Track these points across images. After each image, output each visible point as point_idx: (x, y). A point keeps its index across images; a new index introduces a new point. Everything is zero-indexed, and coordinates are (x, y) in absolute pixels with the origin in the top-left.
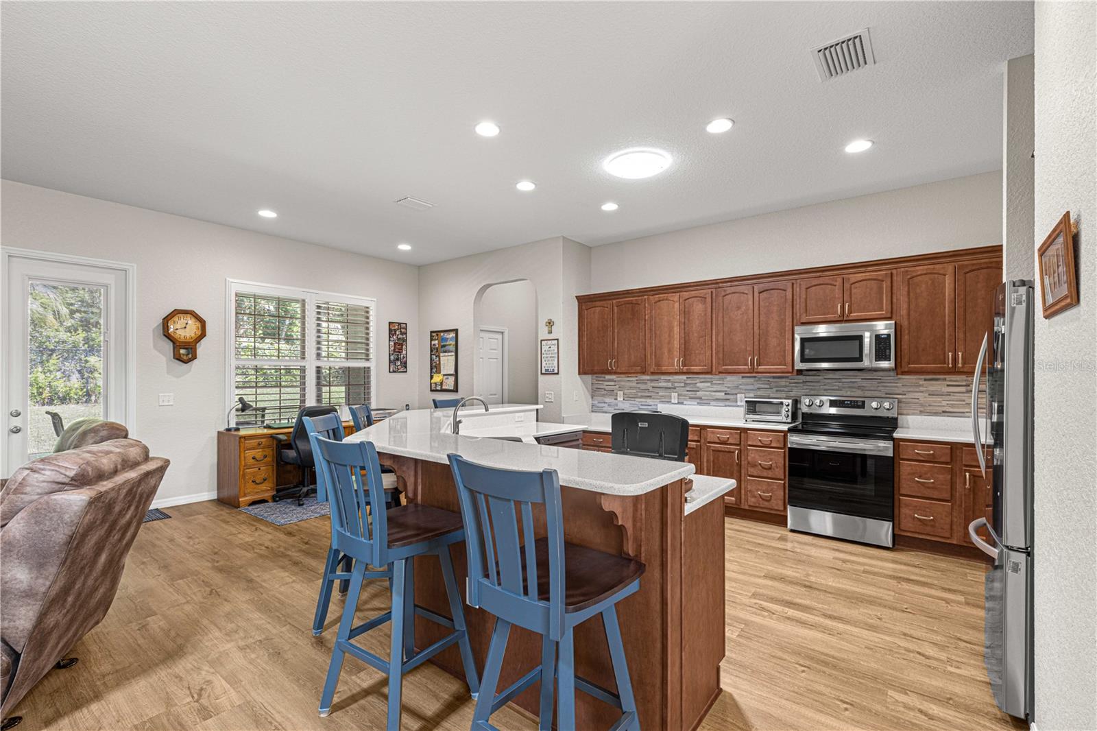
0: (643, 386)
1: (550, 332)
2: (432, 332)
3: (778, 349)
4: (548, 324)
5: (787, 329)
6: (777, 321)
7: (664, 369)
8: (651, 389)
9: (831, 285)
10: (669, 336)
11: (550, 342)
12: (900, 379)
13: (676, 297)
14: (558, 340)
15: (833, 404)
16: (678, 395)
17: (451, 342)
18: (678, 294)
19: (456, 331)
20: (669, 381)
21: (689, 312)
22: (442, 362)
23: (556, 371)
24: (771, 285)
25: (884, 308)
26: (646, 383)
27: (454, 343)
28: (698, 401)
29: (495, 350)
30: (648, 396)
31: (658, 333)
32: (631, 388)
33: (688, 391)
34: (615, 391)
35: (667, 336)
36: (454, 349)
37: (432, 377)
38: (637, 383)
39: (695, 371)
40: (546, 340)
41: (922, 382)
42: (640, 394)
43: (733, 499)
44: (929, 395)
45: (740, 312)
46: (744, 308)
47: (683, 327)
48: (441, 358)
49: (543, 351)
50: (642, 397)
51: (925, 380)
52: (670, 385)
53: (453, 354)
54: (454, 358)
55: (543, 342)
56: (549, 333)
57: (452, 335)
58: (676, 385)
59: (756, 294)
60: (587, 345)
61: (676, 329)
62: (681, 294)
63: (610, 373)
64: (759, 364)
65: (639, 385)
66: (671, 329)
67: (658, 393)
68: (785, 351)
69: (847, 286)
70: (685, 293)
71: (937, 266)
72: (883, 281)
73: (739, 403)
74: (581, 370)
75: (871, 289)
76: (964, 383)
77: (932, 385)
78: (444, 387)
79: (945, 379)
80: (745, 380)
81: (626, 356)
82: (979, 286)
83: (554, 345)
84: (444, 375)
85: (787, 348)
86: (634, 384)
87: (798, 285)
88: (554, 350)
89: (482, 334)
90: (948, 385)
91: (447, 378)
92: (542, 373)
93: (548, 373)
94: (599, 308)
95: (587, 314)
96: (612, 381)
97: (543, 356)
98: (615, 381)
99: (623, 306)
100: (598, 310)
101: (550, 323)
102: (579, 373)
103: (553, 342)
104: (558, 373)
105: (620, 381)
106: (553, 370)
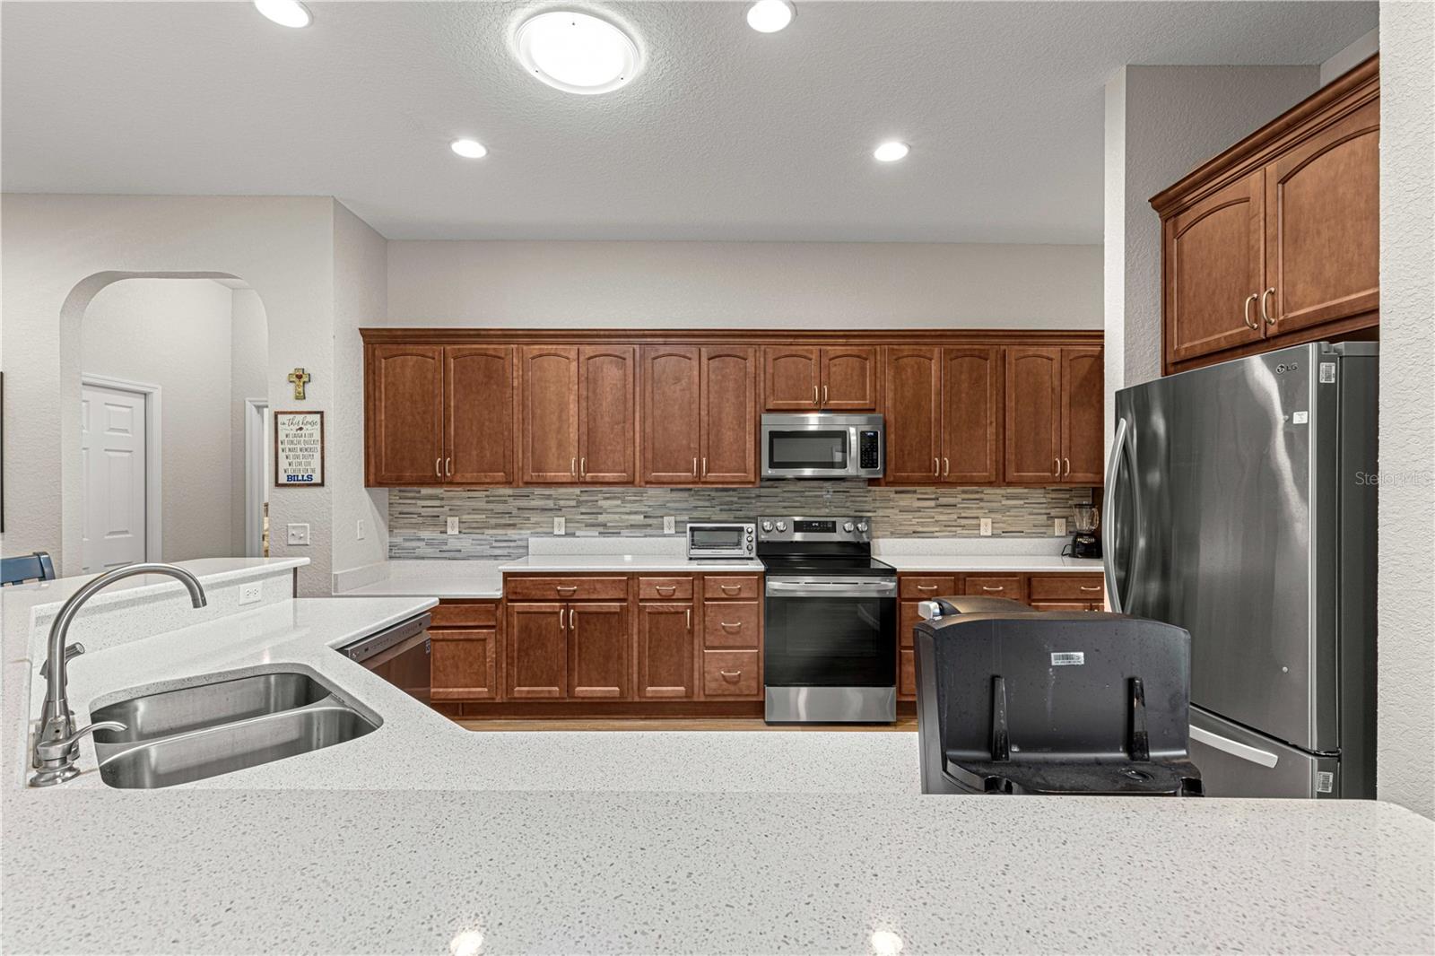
0: (500, 507)
1: (301, 396)
3: (735, 447)
4: (294, 379)
5: (747, 417)
6: (733, 404)
7: (551, 475)
8: (515, 512)
9: (805, 357)
10: (560, 417)
11: (300, 418)
12: (870, 491)
13: (572, 351)
14: (321, 413)
15: (799, 527)
16: (567, 521)
18: (576, 347)
20: (549, 497)
21: (595, 381)
23: (317, 479)
24: (725, 349)
25: (868, 397)
26: (505, 502)
28: (601, 529)
29: (126, 431)
30: (510, 525)
31: (538, 411)
32: (475, 511)
33: (582, 514)
34: (443, 518)
35: (554, 418)
38: (488, 502)
39: (607, 480)
40: (291, 413)
41: (892, 495)
42: (493, 521)
43: (682, 688)
44: (900, 511)
45: (678, 387)
46: (684, 382)
47: (584, 404)
49: (281, 437)
50: (497, 526)
51: (897, 492)
52: (550, 504)
55: (280, 417)
56: (297, 398)
58: (562, 503)
59: (704, 360)
60: (386, 427)
61: (573, 408)
62: (582, 347)
63: (436, 482)
64: (708, 471)
65: (491, 506)
66: (563, 408)
67: (528, 519)
68: (744, 451)
69: (825, 361)
70: (587, 347)
71: (924, 348)
72: (866, 359)
73: (666, 531)
74: (372, 478)
75: (853, 369)
76: (933, 496)
77: (902, 499)
79: (915, 492)
80: (676, 495)
81: (474, 453)
82: (963, 377)
83: (313, 423)
85: (748, 445)
86: (482, 505)
87: (762, 353)
88: (311, 435)
89: (88, 394)
90: (918, 499)
92: (277, 485)
93: (294, 482)
94: (415, 358)
95: (386, 368)
96: (436, 498)
97: (280, 446)
98: (442, 499)
99: (468, 358)
100: (411, 360)
101: (300, 377)
102: (367, 485)
103: (310, 418)
104: (322, 484)
105: (452, 498)
106: (310, 477)
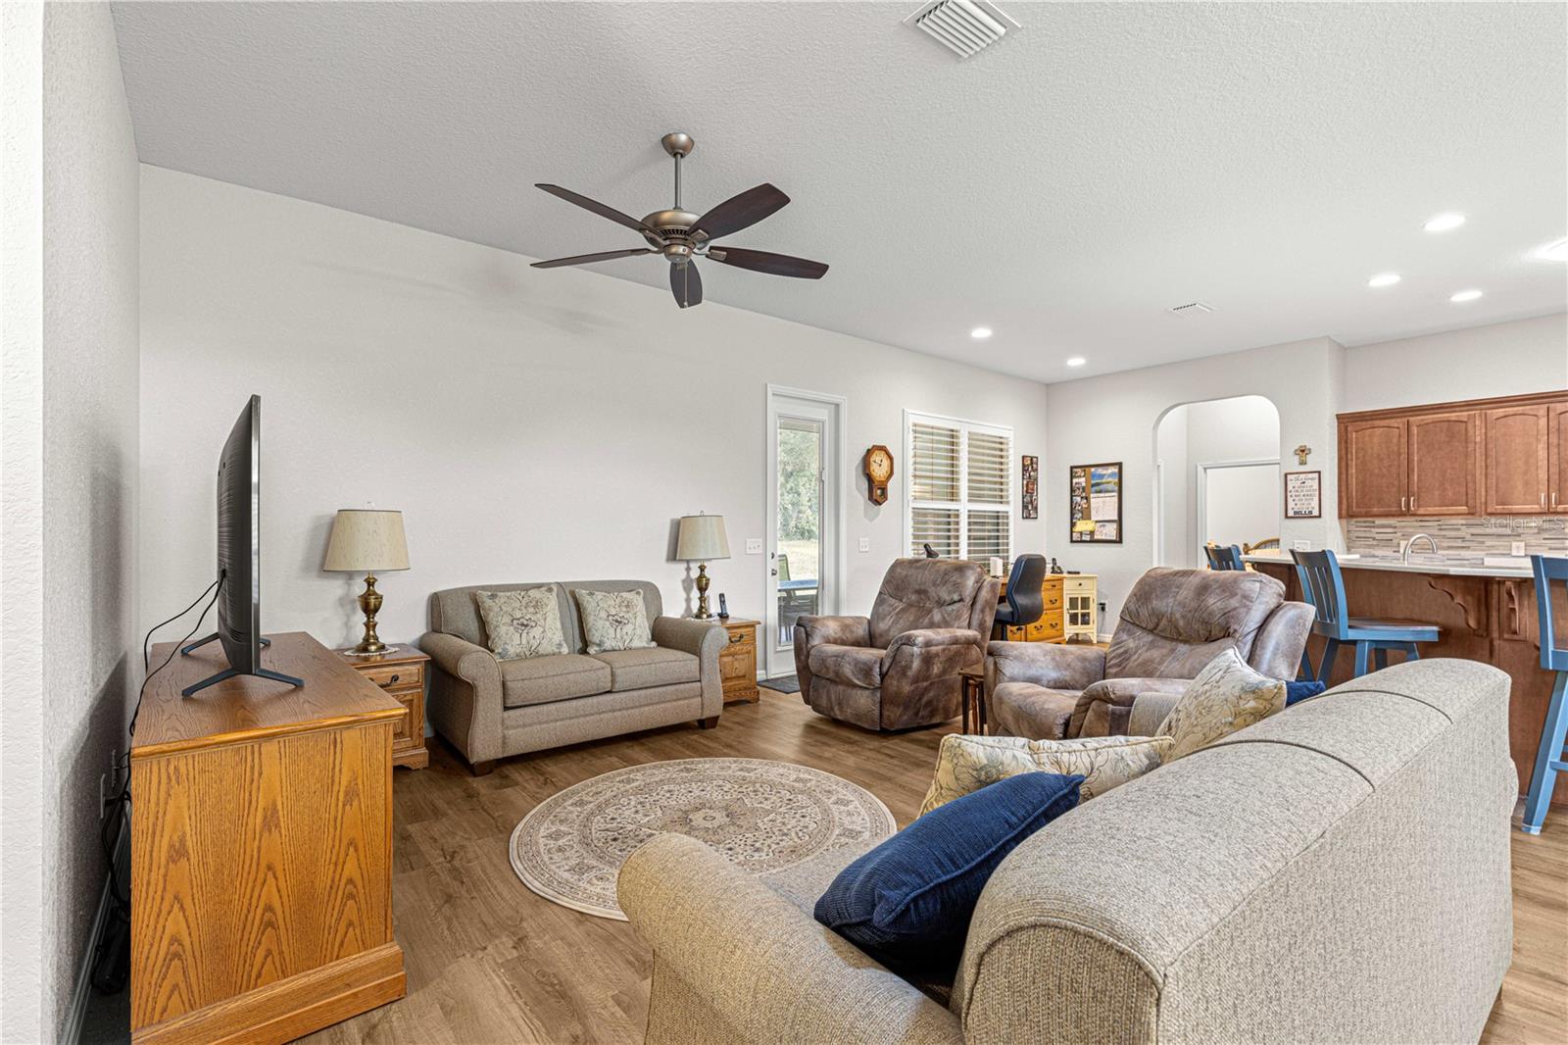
0: (1452, 534)
1: (1303, 463)
2: (1072, 468)
4: (1298, 452)
7: (1517, 508)
8: (1468, 537)
10: (1526, 463)
11: (1303, 476)
13: (1542, 410)
14: (1318, 472)
16: (1526, 546)
17: (1110, 479)
18: (1546, 405)
19: (1120, 465)
20: (1506, 525)
22: (1092, 505)
23: (1315, 513)
26: (1459, 529)
27: (1117, 480)
30: (1463, 547)
31: (1502, 459)
33: (1544, 539)
34: (1395, 541)
35: (1520, 464)
36: (1116, 488)
37: (1073, 525)
38: (1440, 529)
40: (1296, 473)
42: (1445, 544)
47: (1556, 450)
48: (1092, 501)
49: (1290, 488)
50: (1450, 548)
52: (1508, 531)
53: (1116, 494)
54: (1116, 499)
55: (1289, 476)
56: (1301, 464)
57: (1115, 470)
58: (1520, 531)
60: (1356, 478)
61: (1542, 454)
62: (1551, 405)
63: (1401, 515)
65: (1443, 533)
66: (1529, 455)
67: (1483, 542)
70: (1558, 405)
74: (1344, 512)
78: (1096, 537)
81: (1437, 493)
83: (1311, 479)
84: (1097, 522)
86: (1434, 531)
88: (1311, 486)
91: (1104, 526)
92: (1287, 517)
93: (1298, 516)
94: (1381, 429)
95: (1356, 438)
96: (1390, 526)
97: (1289, 494)
98: (1395, 527)
99: (1431, 425)
100: (1379, 431)
101: (1303, 451)
102: (1340, 517)
103: (1310, 476)
104: (1320, 516)
105: (1404, 527)
106: (1311, 512)
